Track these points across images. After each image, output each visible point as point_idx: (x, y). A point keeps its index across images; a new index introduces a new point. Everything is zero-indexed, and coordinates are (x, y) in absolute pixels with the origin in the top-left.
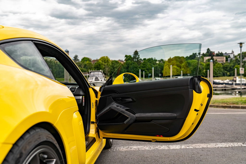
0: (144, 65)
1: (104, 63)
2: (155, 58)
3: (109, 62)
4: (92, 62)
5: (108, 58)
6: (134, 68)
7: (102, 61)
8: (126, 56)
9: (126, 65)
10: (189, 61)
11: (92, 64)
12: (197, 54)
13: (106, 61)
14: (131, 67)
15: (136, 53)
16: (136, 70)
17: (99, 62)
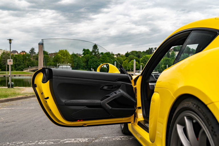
0: (103, 59)
1: (63, 56)
2: (112, 52)
3: (68, 56)
4: (49, 56)
5: (67, 51)
6: (94, 62)
7: (61, 54)
8: (84, 50)
9: (85, 59)
10: (147, 56)
11: (50, 57)
12: (154, 49)
13: (65, 54)
14: (91, 61)
15: (95, 47)
16: (96, 64)
17: (59, 56)
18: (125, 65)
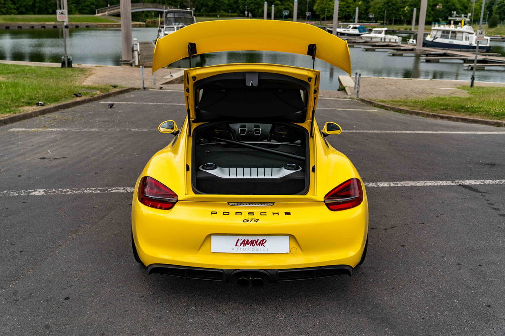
18: (321, 5)
